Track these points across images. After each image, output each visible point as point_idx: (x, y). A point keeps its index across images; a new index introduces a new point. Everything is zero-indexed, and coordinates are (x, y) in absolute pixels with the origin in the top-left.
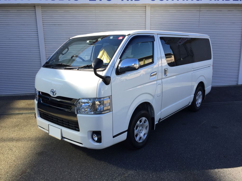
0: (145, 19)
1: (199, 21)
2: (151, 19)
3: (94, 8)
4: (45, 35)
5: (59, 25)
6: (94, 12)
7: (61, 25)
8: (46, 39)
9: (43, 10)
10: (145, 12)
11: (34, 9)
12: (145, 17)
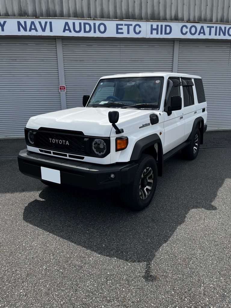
0: (172, 55)
1: (229, 58)
2: (180, 55)
3: (119, 42)
4: (66, 72)
5: (80, 60)
6: (119, 46)
7: (83, 60)
8: (66, 76)
9: (64, 43)
10: (173, 47)
11: (55, 43)
12: (172, 53)
